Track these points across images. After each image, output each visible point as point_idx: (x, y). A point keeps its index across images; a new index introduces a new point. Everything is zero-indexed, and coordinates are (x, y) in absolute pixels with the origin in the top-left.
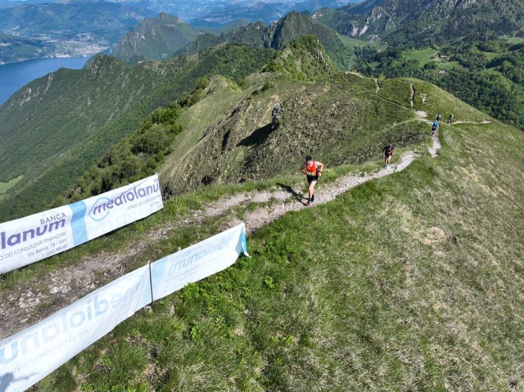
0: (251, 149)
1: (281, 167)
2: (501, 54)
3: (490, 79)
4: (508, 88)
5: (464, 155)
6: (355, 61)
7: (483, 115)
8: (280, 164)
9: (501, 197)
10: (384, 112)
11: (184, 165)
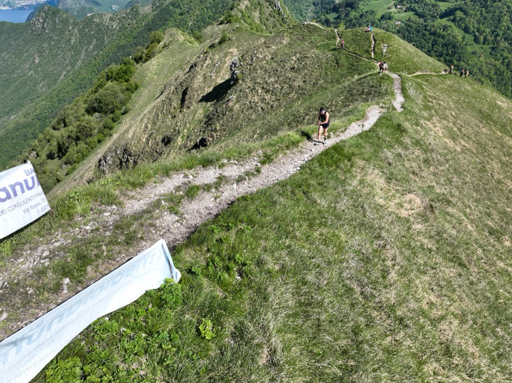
0: (211, 106)
1: (242, 125)
2: (454, 4)
3: (444, 29)
4: (460, 38)
5: (427, 108)
6: (314, 13)
7: (441, 66)
8: (241, 122)
9: (464, 150)
10: (344, 64)
11: (142, 125)
